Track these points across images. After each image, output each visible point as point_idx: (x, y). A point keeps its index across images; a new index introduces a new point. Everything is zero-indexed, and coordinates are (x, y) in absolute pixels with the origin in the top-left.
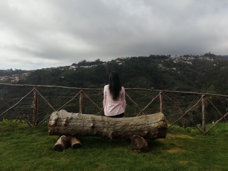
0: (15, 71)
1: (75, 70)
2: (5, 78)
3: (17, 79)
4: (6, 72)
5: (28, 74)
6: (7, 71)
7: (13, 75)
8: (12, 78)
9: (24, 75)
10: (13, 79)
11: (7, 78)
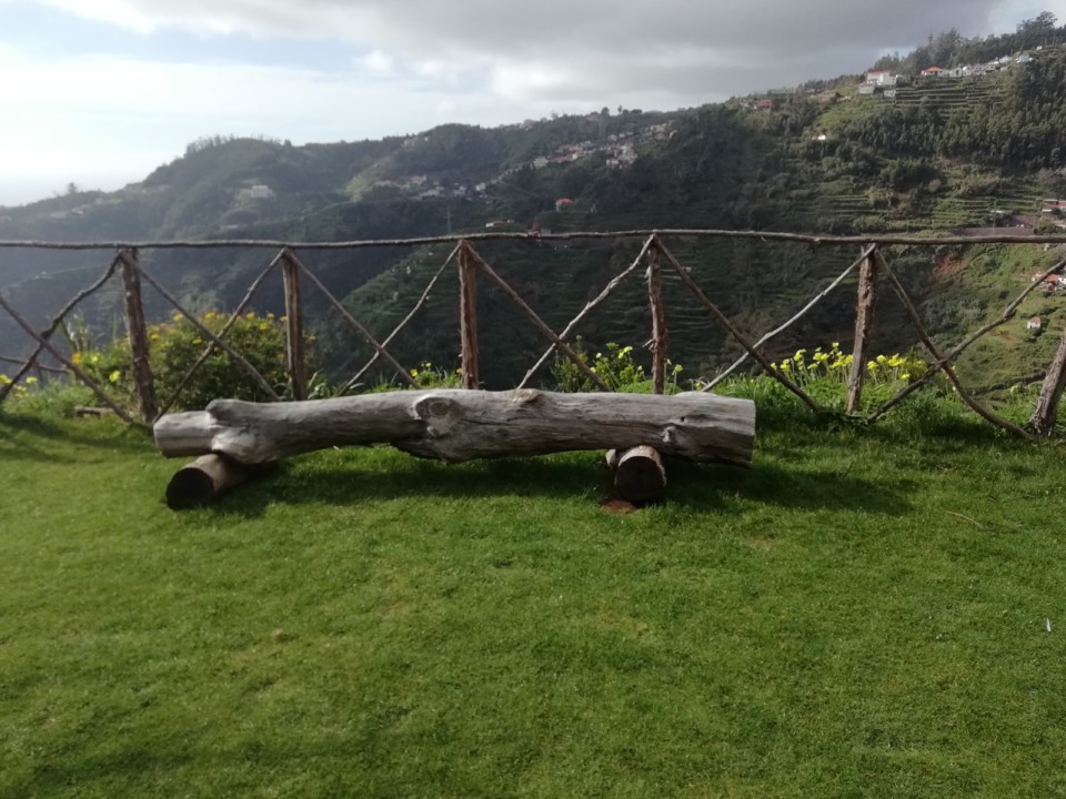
0: (619, 116)
1: (890, 94)
2: (584, 149)
3: (627, 153)
4: (588, 123)
5: (666, 128)
6: (590, 119)
7: (613, 137)
8: (609, 149)
9: (654, 134)
10: (611, 156)
11: (590, 152)
